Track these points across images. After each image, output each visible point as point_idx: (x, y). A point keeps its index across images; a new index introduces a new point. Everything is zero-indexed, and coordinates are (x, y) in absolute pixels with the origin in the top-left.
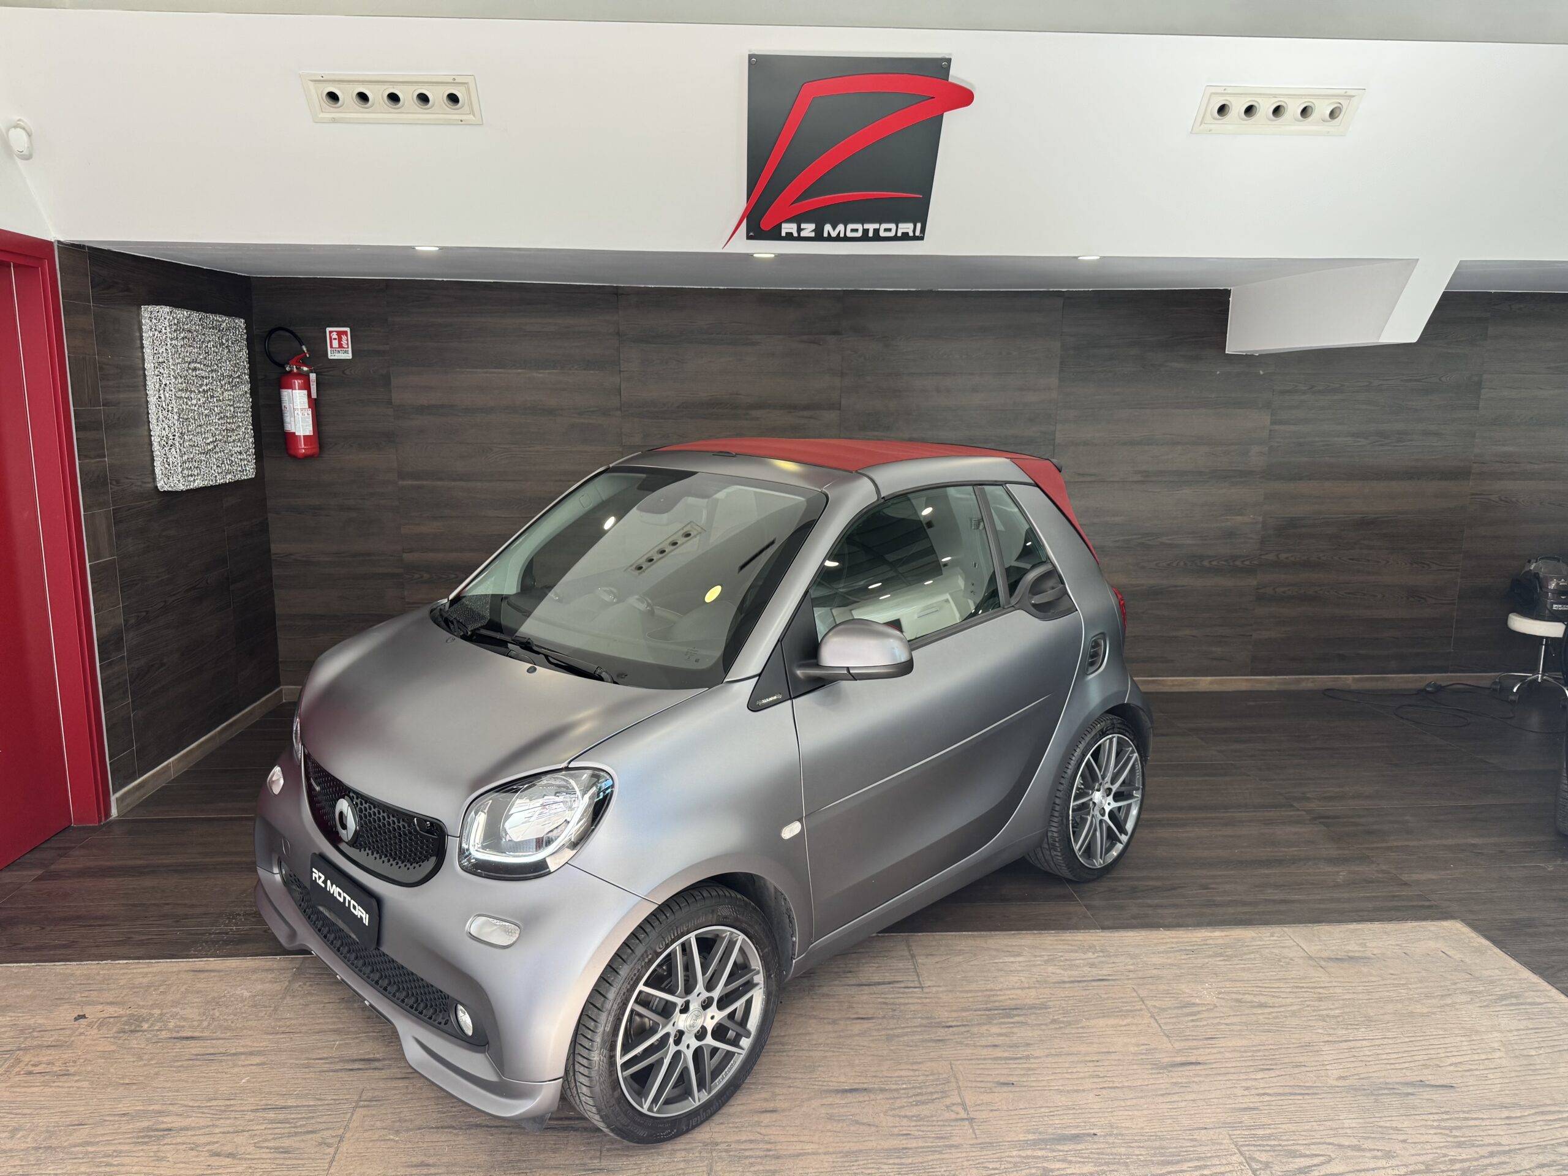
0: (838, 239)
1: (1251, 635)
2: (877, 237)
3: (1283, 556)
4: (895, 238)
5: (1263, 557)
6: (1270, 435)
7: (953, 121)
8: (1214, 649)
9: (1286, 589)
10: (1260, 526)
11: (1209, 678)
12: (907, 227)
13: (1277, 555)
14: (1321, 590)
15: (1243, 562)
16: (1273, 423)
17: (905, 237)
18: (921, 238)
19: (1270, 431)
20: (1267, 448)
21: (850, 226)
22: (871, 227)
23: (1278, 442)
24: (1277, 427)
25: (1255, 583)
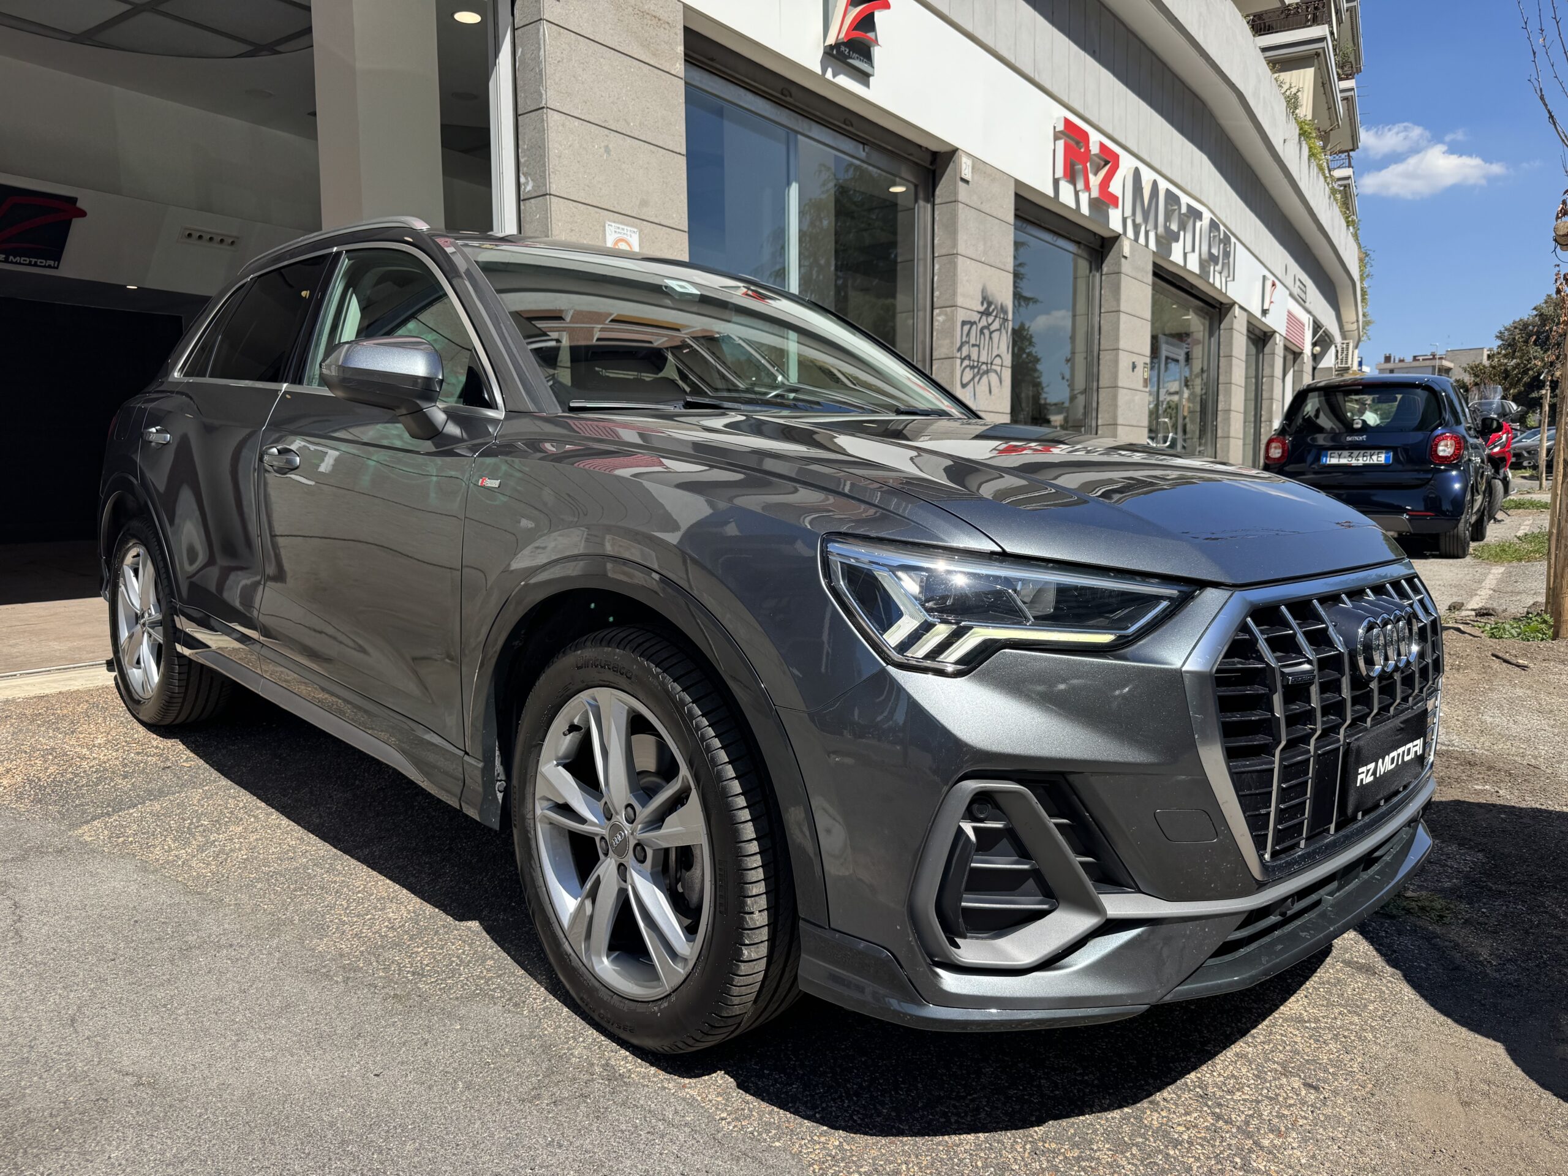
0: (16, 263)
2: (36, 265)
4: (45, 267)
7: (77, 223)
12: (52, 263)
17: (50, 267)
18: (57, 268)
21: (23, 259)
22: (33, 260)
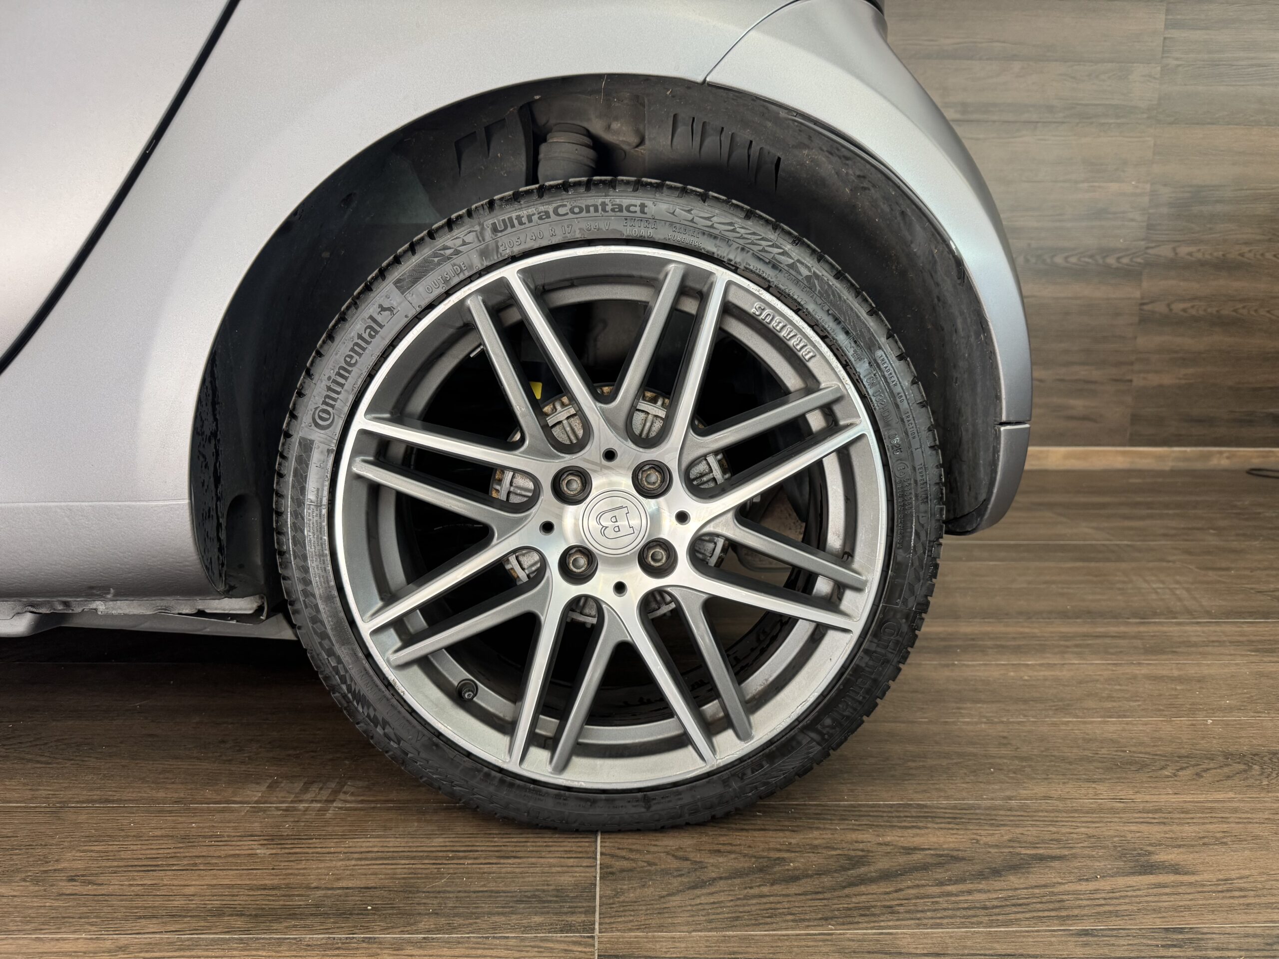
1: (1131, 381)
3: (1183, 250)
5: (1150, 251)
6: (1164, 46)
8: (1072, 402)
9: (1187, 305)
10: (1146, 199)
11: (1063, 450)
13: (1174, 249)
14: (1244, 307)
15: (1119, 258)
16: (1171, 25)
19: (1165, 38)
20: (1159, 69)
23: (1177, 59)
24: (1175, 33)
25: (1137, 294)
